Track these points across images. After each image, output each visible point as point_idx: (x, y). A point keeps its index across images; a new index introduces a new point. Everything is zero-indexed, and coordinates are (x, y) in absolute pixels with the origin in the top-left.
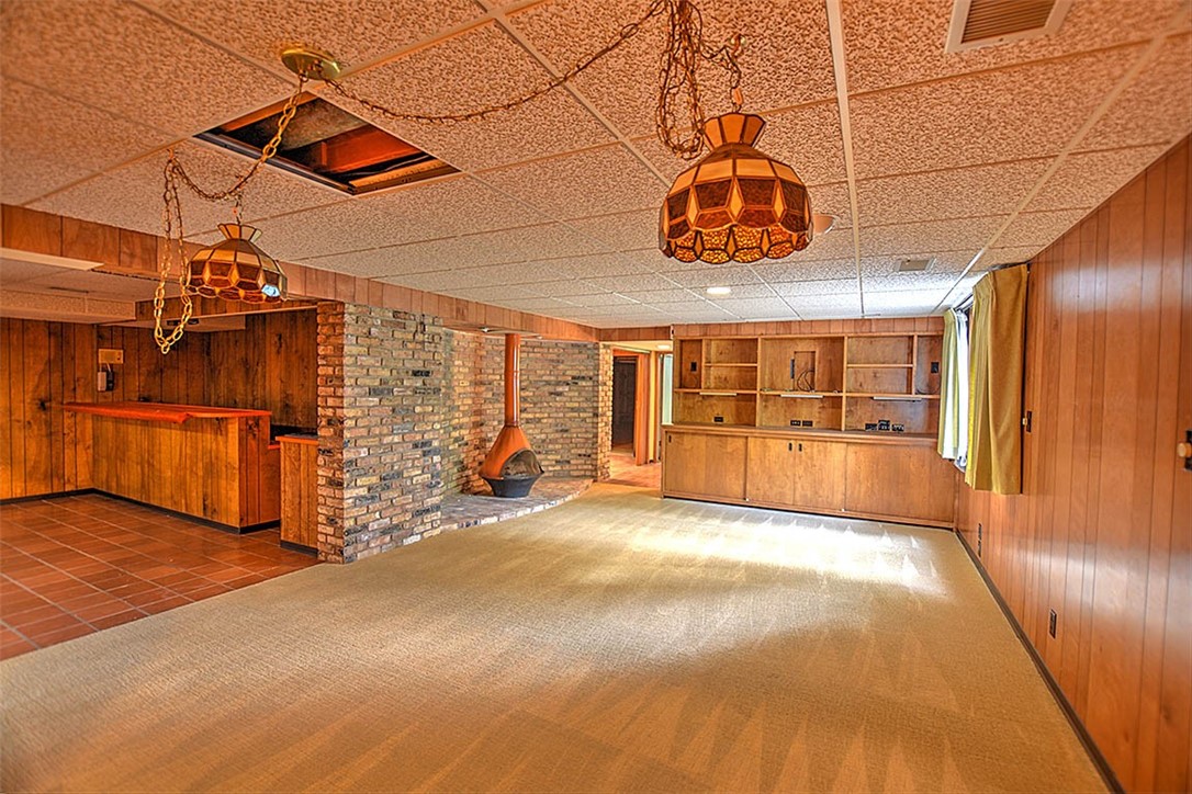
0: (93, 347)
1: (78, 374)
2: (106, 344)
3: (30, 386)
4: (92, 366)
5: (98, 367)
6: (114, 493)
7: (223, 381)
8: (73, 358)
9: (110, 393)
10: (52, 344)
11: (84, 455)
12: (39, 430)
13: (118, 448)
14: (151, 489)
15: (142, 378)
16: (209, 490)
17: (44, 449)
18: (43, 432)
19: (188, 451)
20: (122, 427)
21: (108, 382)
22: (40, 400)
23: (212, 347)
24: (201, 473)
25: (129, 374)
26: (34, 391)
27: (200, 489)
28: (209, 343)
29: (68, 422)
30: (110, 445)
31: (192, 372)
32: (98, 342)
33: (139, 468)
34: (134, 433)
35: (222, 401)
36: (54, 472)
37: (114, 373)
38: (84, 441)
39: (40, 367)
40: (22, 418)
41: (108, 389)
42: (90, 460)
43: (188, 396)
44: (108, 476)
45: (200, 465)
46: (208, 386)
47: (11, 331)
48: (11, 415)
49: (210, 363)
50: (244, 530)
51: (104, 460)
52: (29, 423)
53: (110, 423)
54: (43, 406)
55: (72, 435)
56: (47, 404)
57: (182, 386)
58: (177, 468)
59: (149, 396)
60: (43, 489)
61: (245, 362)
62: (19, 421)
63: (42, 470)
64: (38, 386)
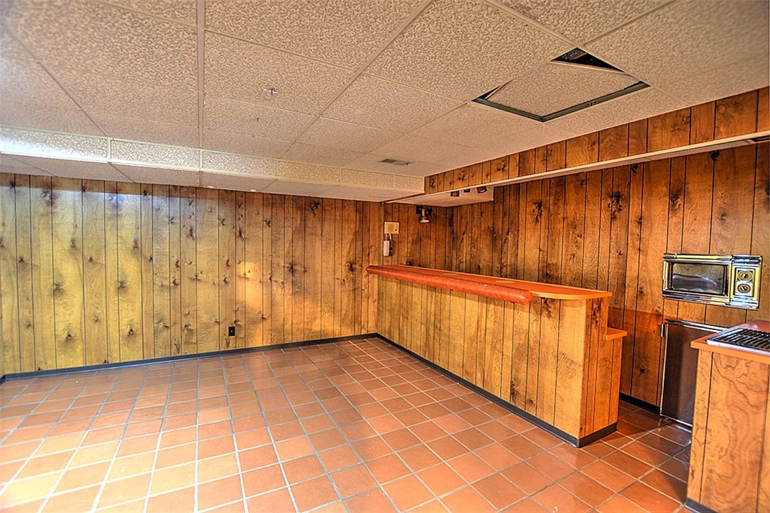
0: (380, 220)
1: (371, 243)
2: (390, 218)
3: (345, 253)
4: (379, 235)
5: (384, 237)
6: (396, 342)
7: (466, 248)
8: (369, 230)
9: (390, 257)
10: (358, 219)
11: (373, 307)
12: (349, 286)
13: (401, 306)
14: (437, 351)
15: (409, 246)
16: (522, 376)
17: (351, 302)
18: (351, 289)
19: (490, 325)
20: (407, 289)
21: (391, 249)
22: (350, 262)
23: (455, 219)
24: (509, 352)
25: (401, 242)
26: (347, 256)
27: (507, 372)
28: (452, 216)
29: (365, 280)
30: (394, 302)
31: (439, 241)
32: (384, 218)
33: (423, 327)
34: (419, 296)
35: (463, 266)
36: (356, 320)
37: (394, 242)
38: (373, 296)
39: (351, 237)
40: (340, 277)
41: (390, 254)
42: (376, 310)
43: (435, 260)
44: (390, 327)
45: (508, 344)
46: (450, 252)
47: (337, 209)
48: (335, 274)
49: (452, 233)
50: (584, 442)
51: (388, 314)
52: (344, 280)
53: (395, 284)
54: (352, 269)
55: (366, 290)
56: (354, 266)
57: (433, 253)
58: (472, 340)
59: (413, 260)
60: (350, 332)
61: (492, 232)
62: (338, 279)
63: (350, 317)
64: (349, 253)
